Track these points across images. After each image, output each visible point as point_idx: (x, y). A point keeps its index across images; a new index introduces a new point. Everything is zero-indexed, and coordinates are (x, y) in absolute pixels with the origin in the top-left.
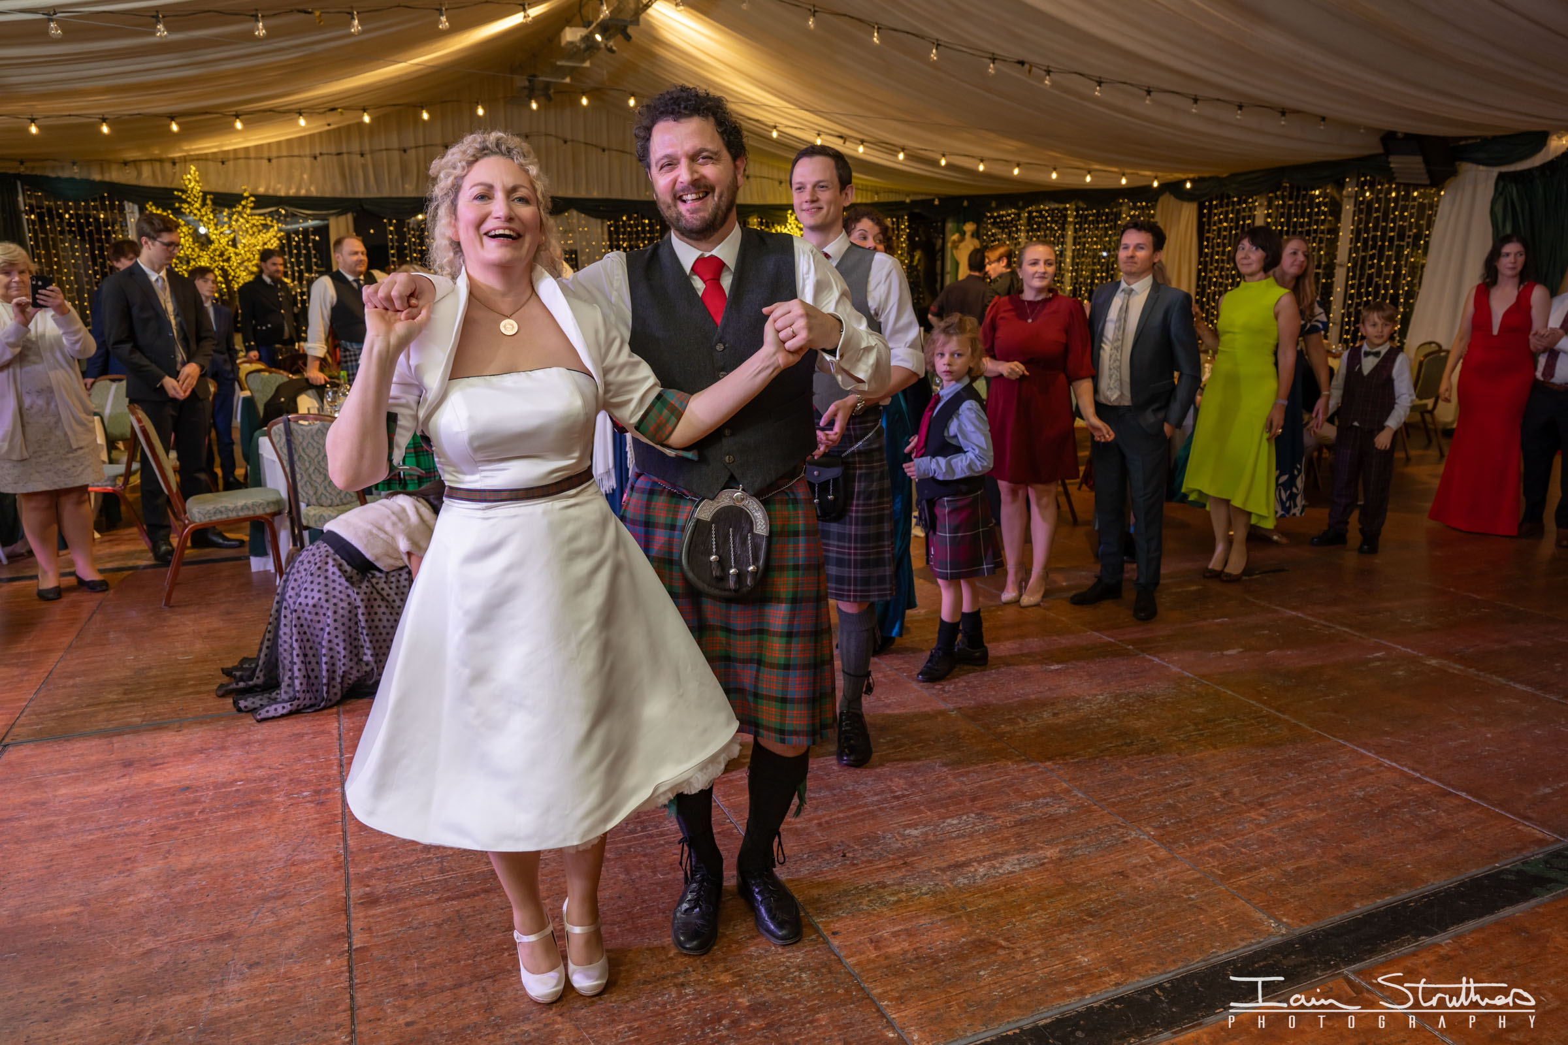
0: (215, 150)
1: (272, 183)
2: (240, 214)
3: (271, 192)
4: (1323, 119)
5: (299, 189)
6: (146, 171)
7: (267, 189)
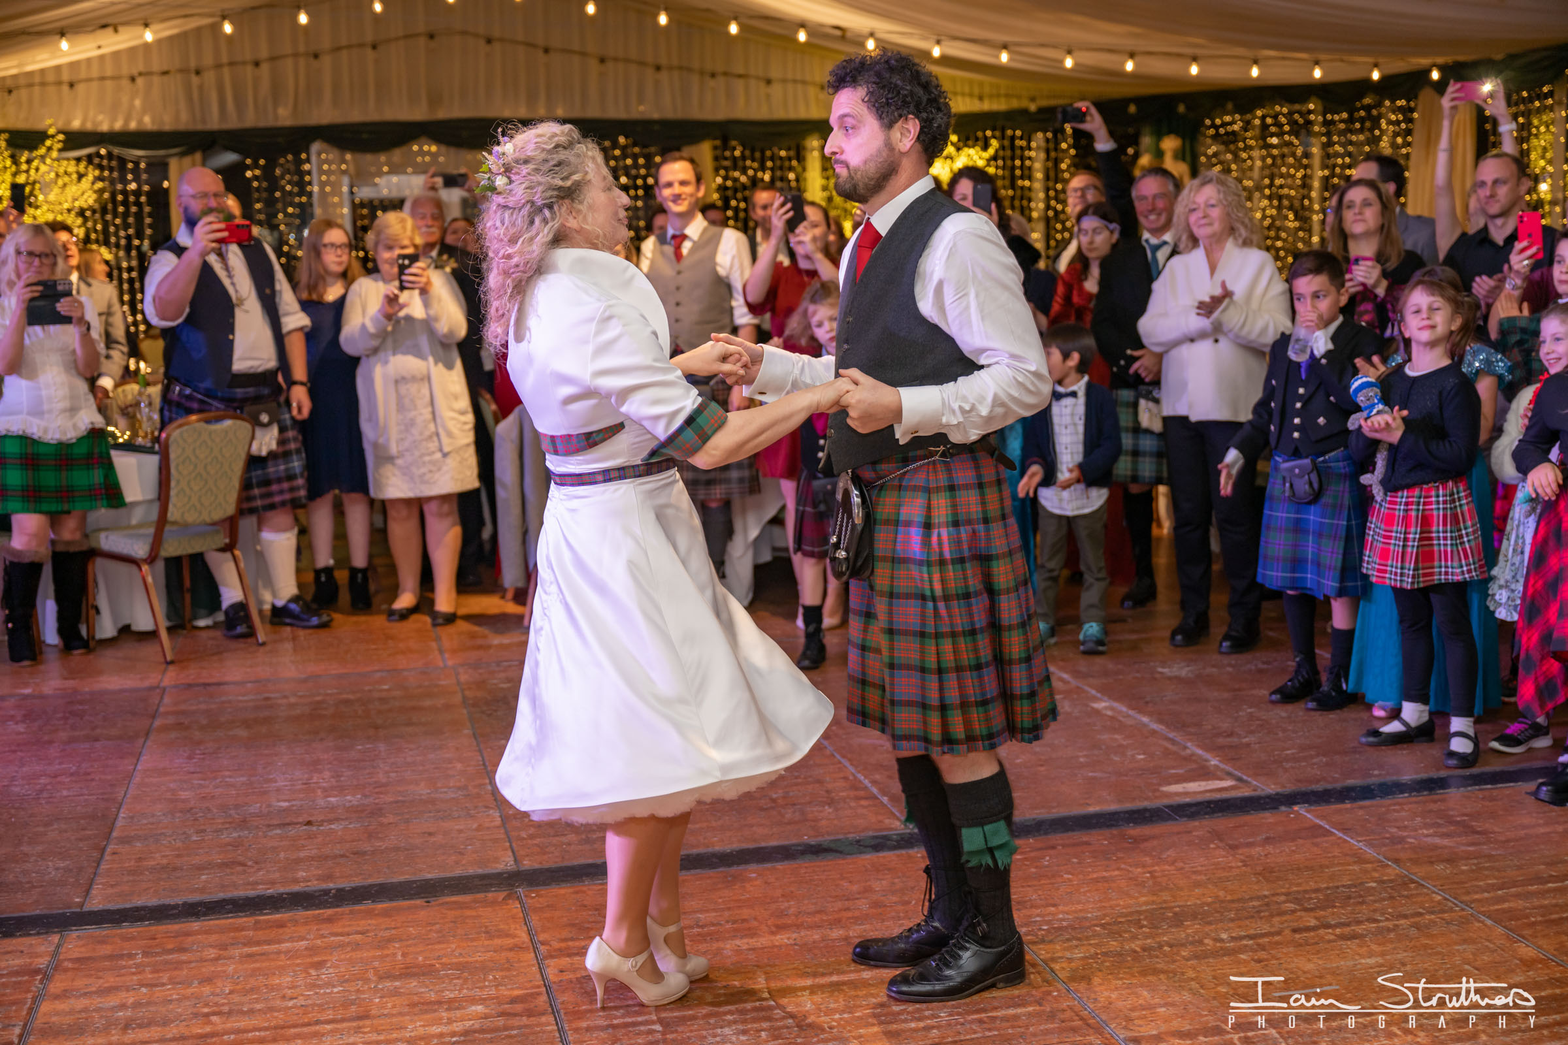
2: (43, 158)
3: (88, 126)
5: (127, 120)
7: (82, 122)
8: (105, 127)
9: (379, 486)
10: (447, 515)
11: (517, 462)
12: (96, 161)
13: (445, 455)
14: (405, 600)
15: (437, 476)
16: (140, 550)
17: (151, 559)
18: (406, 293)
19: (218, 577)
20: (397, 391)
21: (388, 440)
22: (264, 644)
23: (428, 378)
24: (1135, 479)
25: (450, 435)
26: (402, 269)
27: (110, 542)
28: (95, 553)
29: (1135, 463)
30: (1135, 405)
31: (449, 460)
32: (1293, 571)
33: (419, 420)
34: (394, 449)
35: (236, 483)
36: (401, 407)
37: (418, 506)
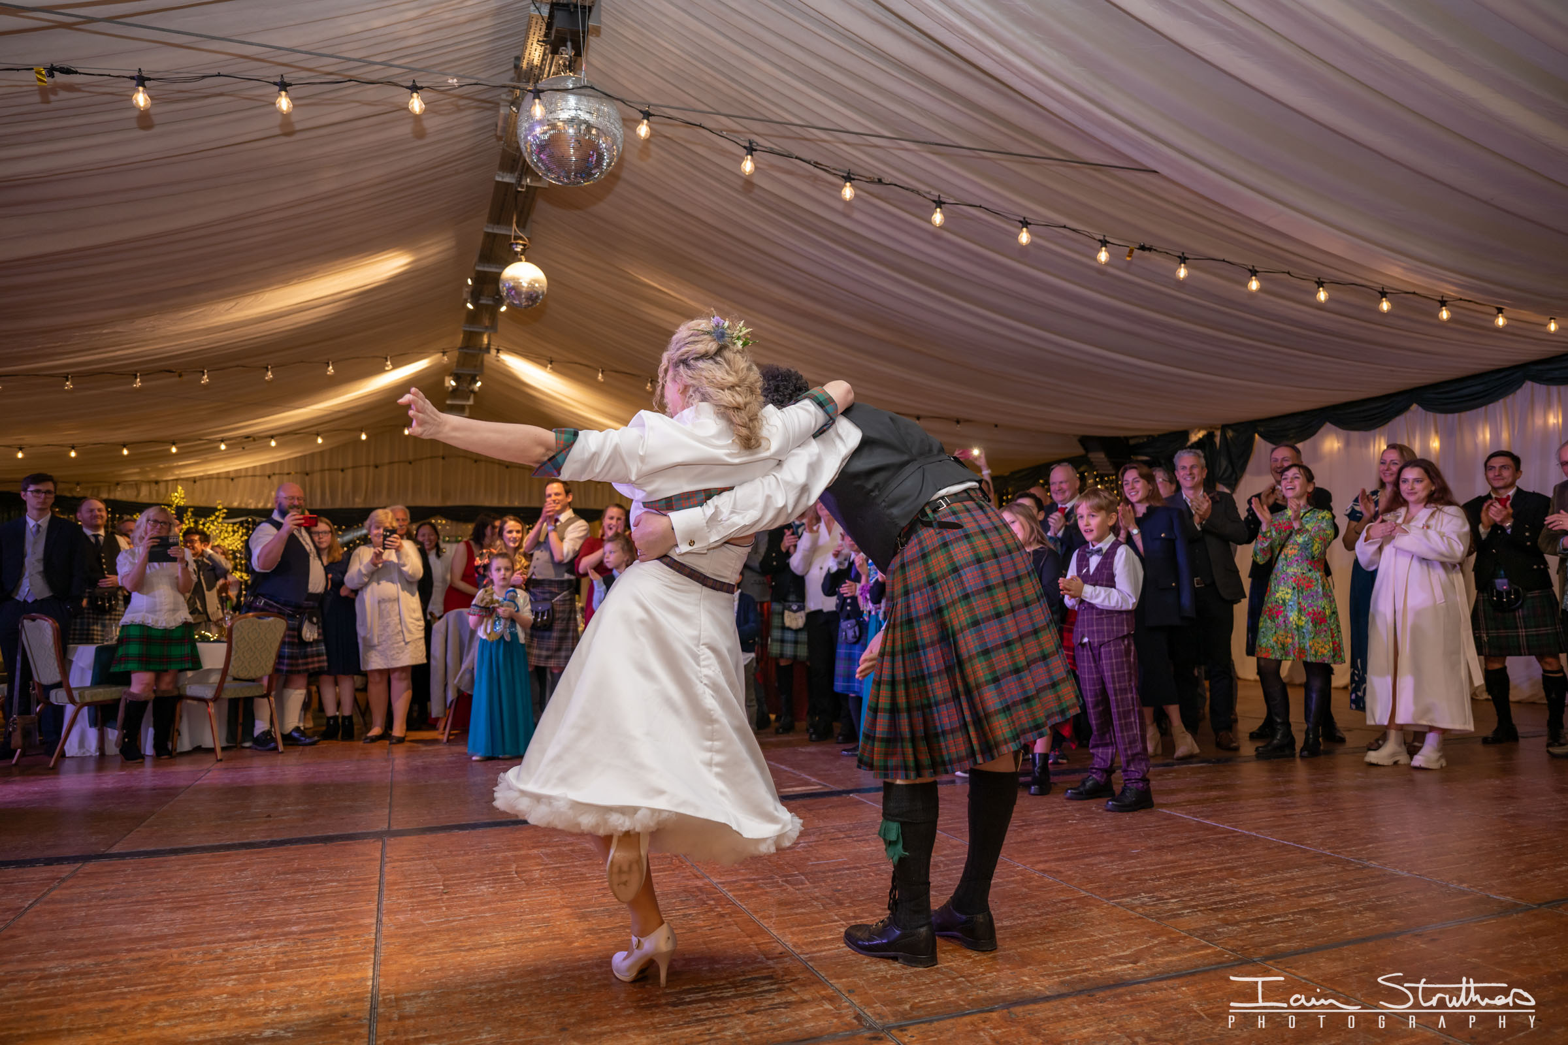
0: (201, 474)
1: (245, 499)
2: (212, 522)
3: (243, 506)
4: (996, 426)
5: (266, 504)
6: (144, 491)
7: (240, 504)
8: (252, 507)
9: (367, 662)
10: (405, 679)
11: (444, 645)
12: (246, 525)
13: (407, 643)
14: (376, 731)
15: (401, 656)
16: (209, 693)
17: (216, 699)
18: (387, 551)
19: (256, 714)
20: (379, 607)
21: (372, 635)
22: (282, 752)
23: (398, 600)
24: (782, 656)
25: (410, 631)
26: (385, 537)
27: (193, 690)
28: (181, 697)
29: (782, 647)
30: (782, 614)
31: (409, 646)
32: (848, 682)
33: (392, 624)
34: (376, 641)
35: (274, 655)
36: (381, 615)
37: (387, 674)
